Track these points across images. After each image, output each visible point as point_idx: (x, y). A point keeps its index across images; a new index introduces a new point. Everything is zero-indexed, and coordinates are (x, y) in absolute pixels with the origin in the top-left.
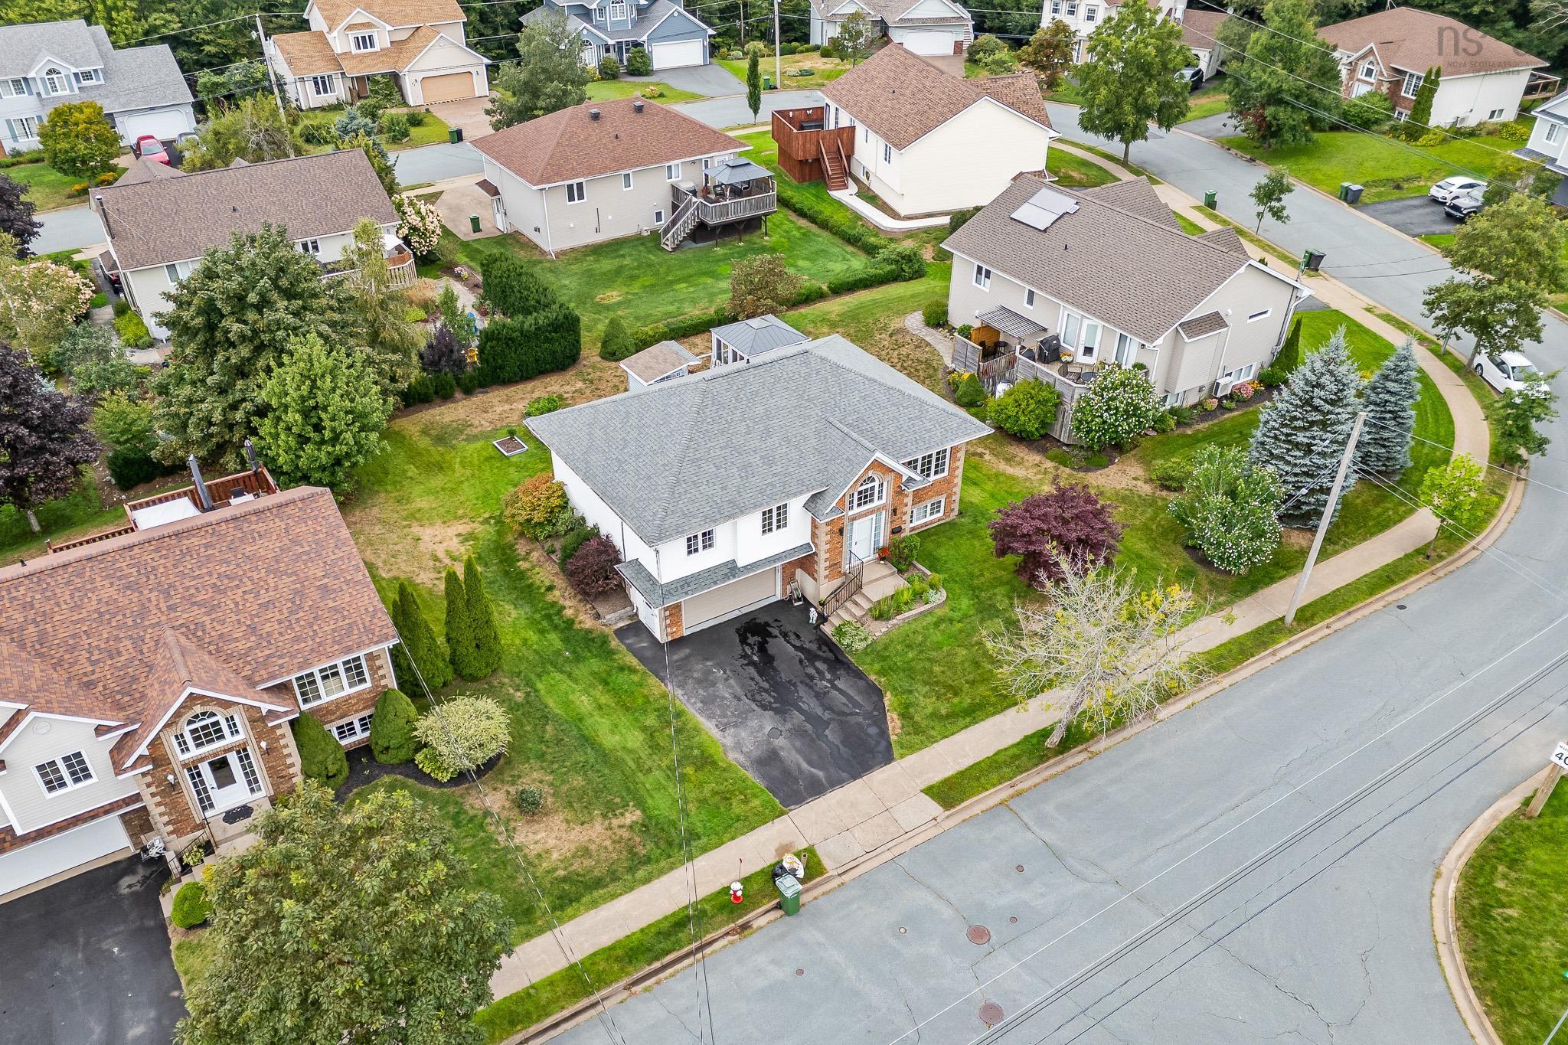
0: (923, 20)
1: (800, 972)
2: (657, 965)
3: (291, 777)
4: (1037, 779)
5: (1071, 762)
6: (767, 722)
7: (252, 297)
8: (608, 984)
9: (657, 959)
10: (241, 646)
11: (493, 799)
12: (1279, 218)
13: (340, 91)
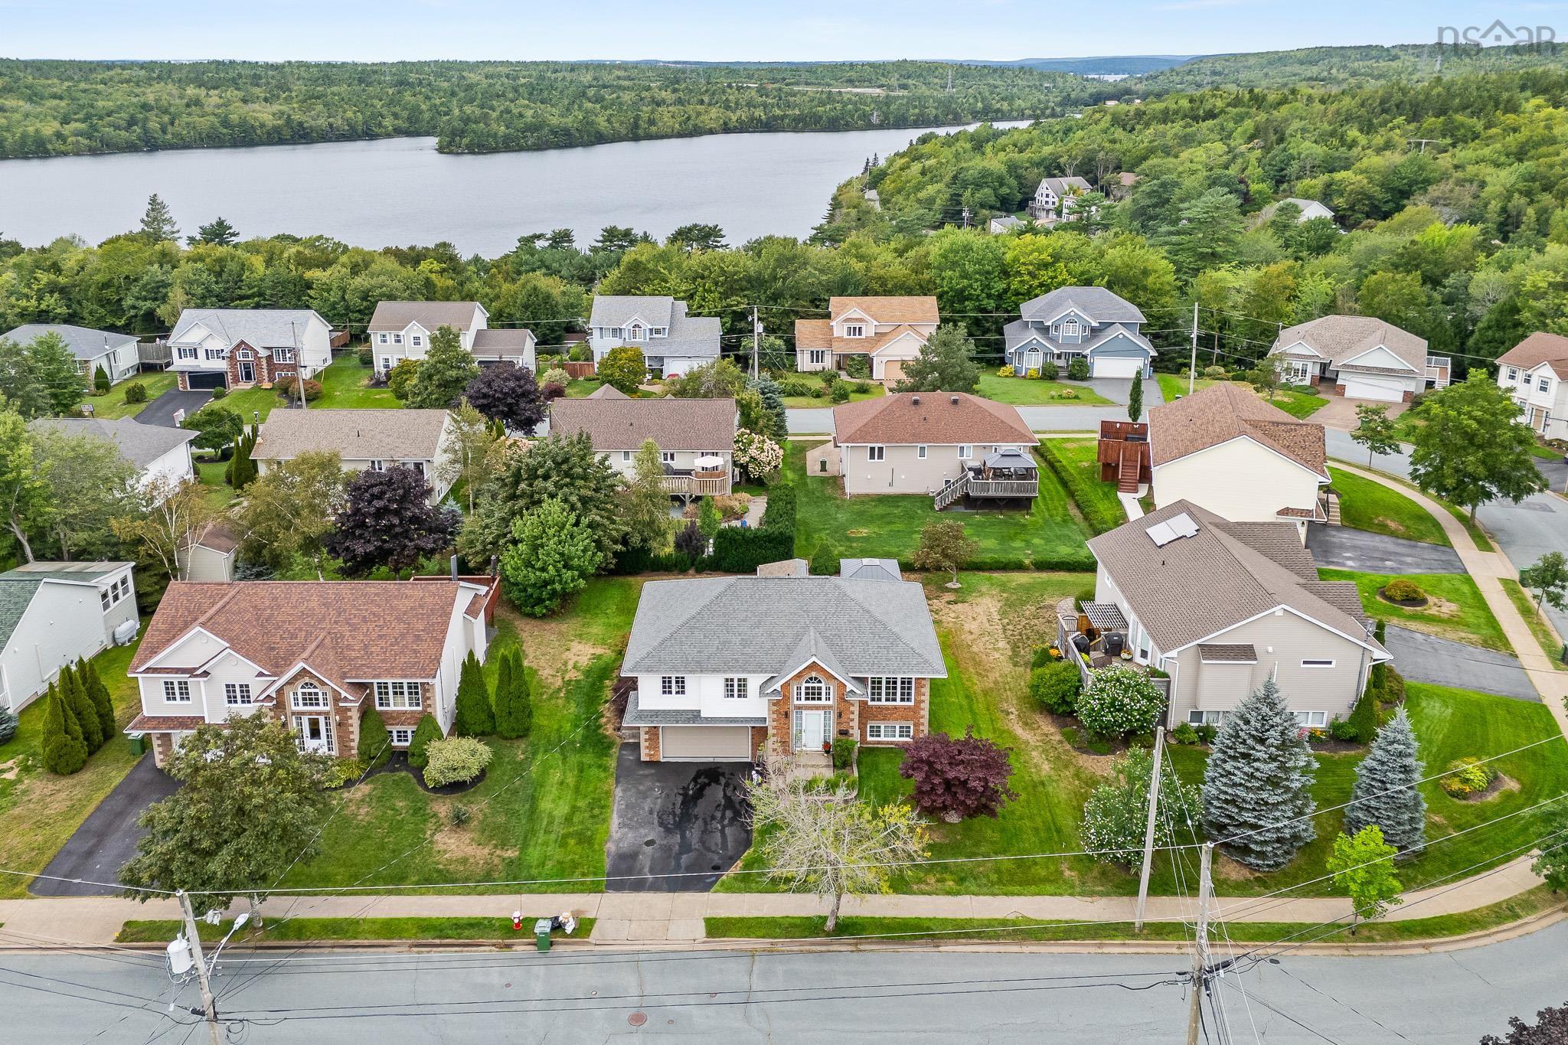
0: (1368, 368)
1: (508, 985)
2: (437, 941)
3: (352, 748)
6: (654, 833)
7: (540, 472)
8: (400, 938)
9: (440, 937)
10: (354, 654)
11: (443, 808)
12: (1557, 605)
13: (829, 363)
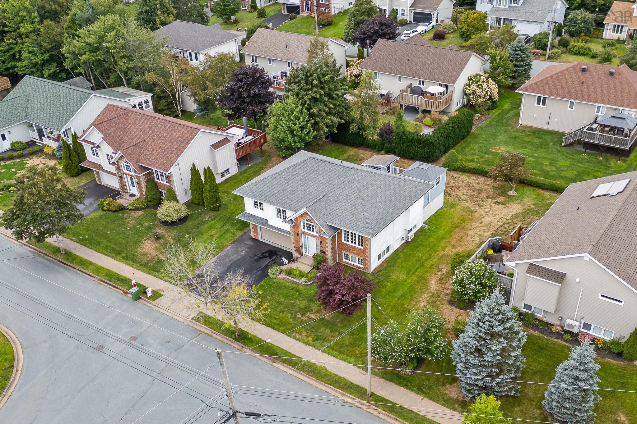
1: (110, 307)
4: (219, 338)
5: (235, 345)
10: (147, 152)
